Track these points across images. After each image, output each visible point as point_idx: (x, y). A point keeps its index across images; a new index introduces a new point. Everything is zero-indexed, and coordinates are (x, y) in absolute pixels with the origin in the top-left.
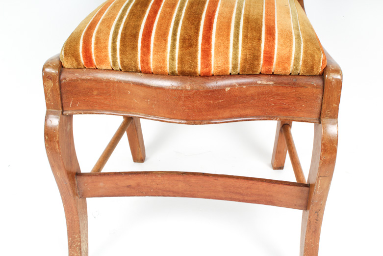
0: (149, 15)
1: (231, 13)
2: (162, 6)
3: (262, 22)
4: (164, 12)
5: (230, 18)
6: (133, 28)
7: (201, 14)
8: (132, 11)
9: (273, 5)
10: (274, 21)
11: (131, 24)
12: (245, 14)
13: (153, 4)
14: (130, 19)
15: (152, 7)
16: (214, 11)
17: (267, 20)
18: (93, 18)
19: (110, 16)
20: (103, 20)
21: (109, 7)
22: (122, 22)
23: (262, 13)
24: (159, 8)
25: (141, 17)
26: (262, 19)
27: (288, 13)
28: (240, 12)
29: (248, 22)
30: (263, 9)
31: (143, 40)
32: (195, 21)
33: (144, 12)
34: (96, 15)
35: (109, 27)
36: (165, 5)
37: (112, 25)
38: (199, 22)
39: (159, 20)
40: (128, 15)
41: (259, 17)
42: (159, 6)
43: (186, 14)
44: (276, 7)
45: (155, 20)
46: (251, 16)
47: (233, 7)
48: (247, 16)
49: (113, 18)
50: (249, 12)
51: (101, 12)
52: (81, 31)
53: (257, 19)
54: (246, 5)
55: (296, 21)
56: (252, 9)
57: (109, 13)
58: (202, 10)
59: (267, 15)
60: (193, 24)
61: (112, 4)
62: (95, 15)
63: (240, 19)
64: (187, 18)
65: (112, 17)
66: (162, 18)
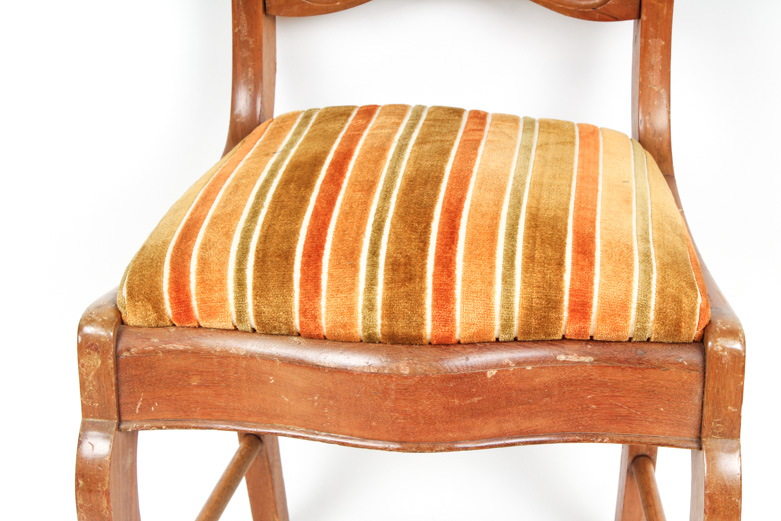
0: (316, 208)
1: (498, 204)
2: (345, 185)
3: (566, 224)
4: (349, 201)
5: (496, 217)
6: (283, 237)
7: (431, 207)
8: (277, 198)
9: (595, 181)
10: (593, 222)
11: (277, 227)
12: (529, 207)
13: (325, 182)
14: (273, 218)
15: (322, 190)
16: (461, 200)
17: (576, 219)
18: (189, 212)
19: (229, 209)
20: (214, 218)
21: (225, 187)
22: (256, 223)
23: (568, 204)
24: (337, 192)
25: (298, 213)
26: (567, 217)
27: (628, 201)
28: (519, 203)
29: (537, 226)
30: (569, 194)
31: (306, 264)
32: (418, 223)
33: (304, 200)
34: (197, 207)
35: (228, 236)
36: (352, 184)
37: (234, 231)
38: (428, 225)
39: (340, 221)
40: (270, 208)
41: (560, 213)
42: (339, 186)
43: (399, 206)
44: (600, 188)
45: (329, 219)
46: (542, 211)
47: (501, 190)
48: (534, 211)
49: (235, 214)
50: (538, 201)
51: (206, 200)
52: (166, 244)
53: (556, 218)
54: (534, 184)
55: (645, 220)
56: (545, 195)
57: (226, 202)
58: (435, 196)
59: (578, 208)
60: (414, 230)
61: (229, 181)
62: (193, 206)
63: (517, 217)
64: (403, 215)
65: (233, 211)
66: (345, 215)
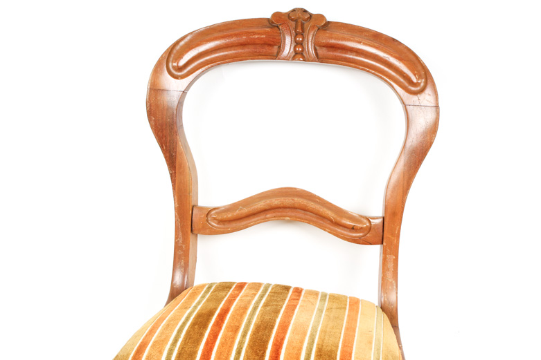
0: (207, 339)
1: (302, 342)
2: (223, 328)
3: (336, 355)
4: (225, 337)
5: (300, 349)
6: (189, 355)
7: (267, 342)
8: (188, 333)
9: (354, 331)
10: (351, 354)
11: (186, 349)
12: (318, 344)
13: (213, 325)
14: (185, 344)
15: (212, 330)
16: (283, 339)
17: (343, 352)
18: (142, 338)
19: (163, 338)
20: (155, 342)
21: (162, 325)
22: (176, 346)
23: (338, 343)
24: (219, 331)
25: (198, 342)
26: (337, 351)
27: (370, 343)
28: (313, 342)
29: (321, 355)
30: (340, 338)
32: (260, 350)
33: (202, 335)
34: (147, 335)
35: (161, 352)
36: (227, 327)
37: (164, 350)
38: (264, 352)
39: (219, 348)
40: (184, 338)
41: (334, 348)
42: (220, 328)
43: (250, 341)
44: (356, 335)
45: (214, 346)
46: (324, 347)
47: (305, 334)
48: (320, 347)
49: (165, 341)
50: (323, 341)
51: (152, 332)
52: (128, 355)
53: (331, 351)
54: (322, 331)
55: (378, 354)
56: (327, 338)
57: (162, 333)
58: (269, 336)
59: (344, 346)
60: (257, 354)
61: (165, 321)
62: (145, 334)
63: (311, 350)
64: (251, 346)
65: (165, 339)
66: (222, 344)
